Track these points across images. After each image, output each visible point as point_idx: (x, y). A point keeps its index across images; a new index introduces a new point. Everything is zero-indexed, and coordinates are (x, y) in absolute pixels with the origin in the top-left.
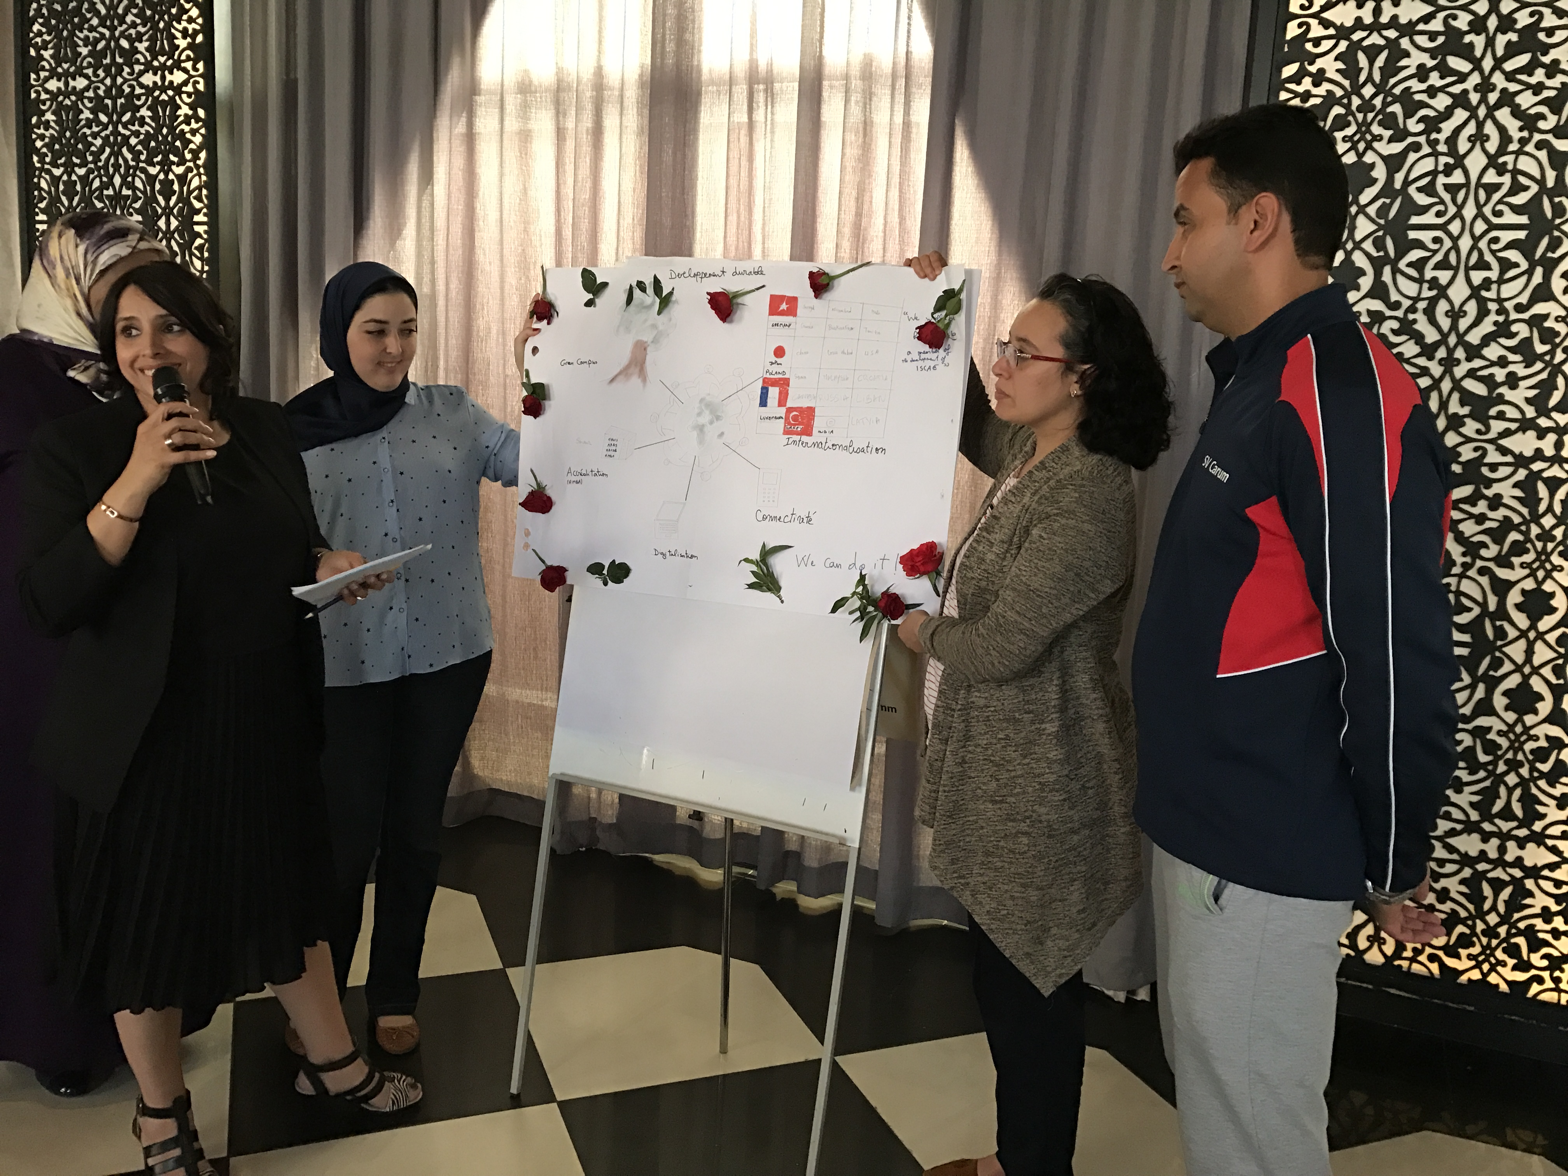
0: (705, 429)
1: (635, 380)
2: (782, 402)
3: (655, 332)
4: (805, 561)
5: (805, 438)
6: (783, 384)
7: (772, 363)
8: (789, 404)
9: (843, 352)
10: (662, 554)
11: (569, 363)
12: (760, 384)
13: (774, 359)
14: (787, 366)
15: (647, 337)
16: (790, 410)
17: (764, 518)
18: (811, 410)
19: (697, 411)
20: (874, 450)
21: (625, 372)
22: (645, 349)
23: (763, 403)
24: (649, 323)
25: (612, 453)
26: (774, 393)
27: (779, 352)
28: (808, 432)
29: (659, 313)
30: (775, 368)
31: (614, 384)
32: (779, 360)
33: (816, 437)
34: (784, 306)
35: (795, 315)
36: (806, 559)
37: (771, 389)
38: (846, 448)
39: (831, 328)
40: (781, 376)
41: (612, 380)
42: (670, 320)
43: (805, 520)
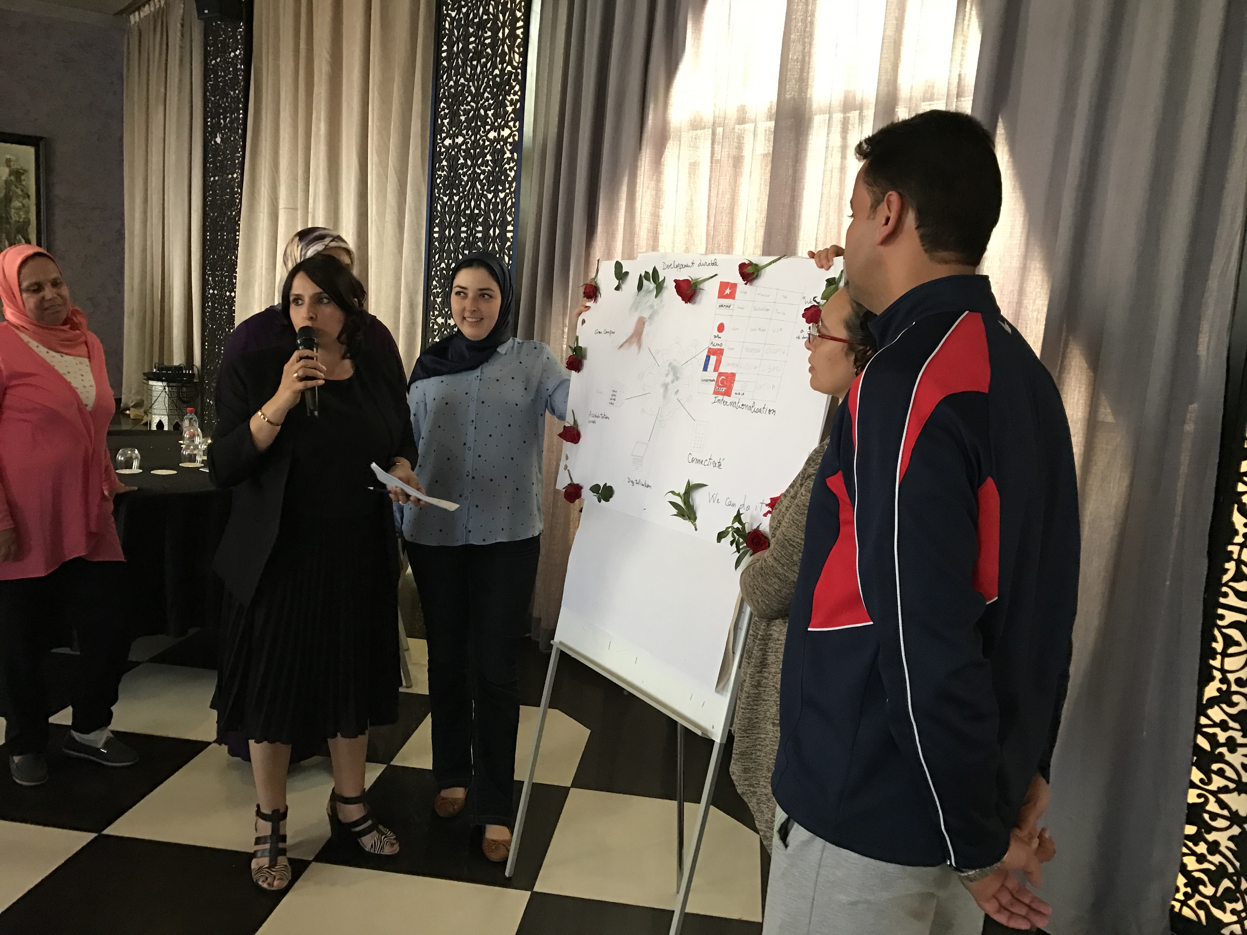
0: (669, 387)
1: (634, 347)
2: (716, 369)
3: (651, 312)
4: (714, 499)
5: (726, 398)
6: (719, 353)
7: (715, 337)
8: (720, 371)
9: (759, 329)
10: (632, 482)
11: (600, 333)
12: (705, 353)
13: (716, 333)
14: (726, 340)
15: (646, 315)
16: (720, 374)
17: (693, 461)
18: (733, 375)
19: (666, 372)
20: (768, 411)
21: (629, 341)
22: (644, 324)
23: (705, 369)
24: (649, 304)
25: (613, 402)
26: (713, 359)
27: (721, 328)
28: (728, 393)
29: (656, 297)
30: (717, 341)
31: (622, 349)
32: (720, 335)
33: (733, 398)
34: (728, 291)
35: (733, 298)
36: (714, 496)
37: (712, 357)
38: (750, 408)
39: (755, 309)
40: (719, 347)
41: (622, 346)
42: (661, 302)
43: (717, 465)
